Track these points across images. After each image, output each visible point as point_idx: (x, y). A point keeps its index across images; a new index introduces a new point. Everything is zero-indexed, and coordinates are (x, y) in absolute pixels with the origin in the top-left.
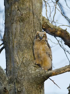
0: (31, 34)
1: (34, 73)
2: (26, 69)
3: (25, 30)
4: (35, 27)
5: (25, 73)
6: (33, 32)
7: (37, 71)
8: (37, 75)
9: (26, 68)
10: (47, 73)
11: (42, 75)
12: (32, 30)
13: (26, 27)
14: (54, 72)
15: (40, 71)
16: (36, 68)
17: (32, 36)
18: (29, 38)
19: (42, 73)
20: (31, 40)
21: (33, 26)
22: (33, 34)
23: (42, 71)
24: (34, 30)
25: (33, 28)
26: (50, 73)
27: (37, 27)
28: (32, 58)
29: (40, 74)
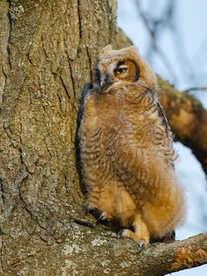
0: (66, 67)
1: (81, 253)
2: (39, 234)
3: (35, 46)
4: (85, 34)
5: (32, 253)
6: (73, 56)
7: (94, 243)
8: (99, 264)
9: (38, 230)
10: (147, 252)
11: (123, 265)
12: (69, 47)
13: (41, 27)
14: (184, 250)
15: (110, 246)
16: (89, 232)
17: (69, 79)
18: (55, 84)
19: (123, 256)
20: (63, 93)
21: (77, 30)
22: (76, 67)
23: (123, 244)
24: (79, 51)
25: (77, 37)
26: (166, 255)
27: (94, 37)
28: (70, 184)
29: (111, 257)
